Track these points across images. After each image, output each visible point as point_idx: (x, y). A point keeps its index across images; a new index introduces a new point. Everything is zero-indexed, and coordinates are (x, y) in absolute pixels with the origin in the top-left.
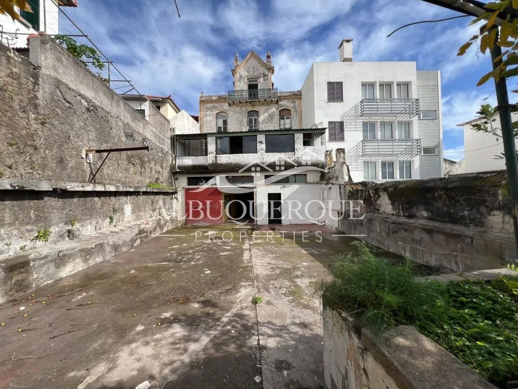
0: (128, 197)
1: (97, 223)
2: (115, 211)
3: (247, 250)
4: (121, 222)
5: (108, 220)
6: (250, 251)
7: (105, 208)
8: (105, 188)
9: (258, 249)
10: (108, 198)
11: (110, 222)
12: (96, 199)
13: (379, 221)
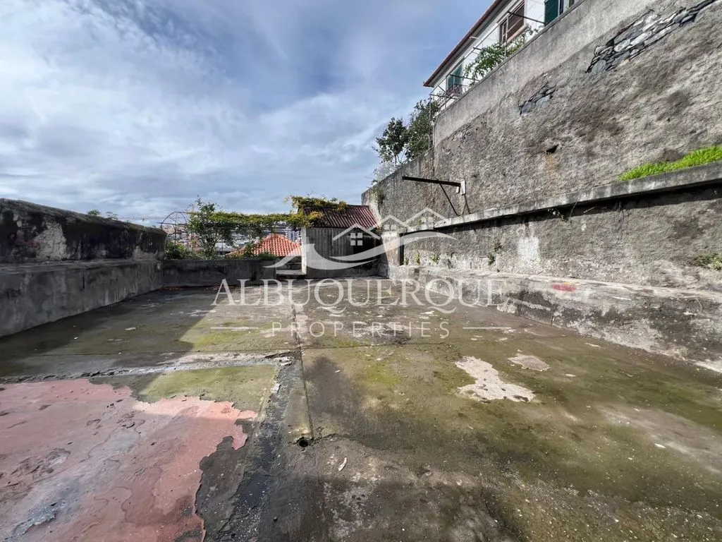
0: (531, 224)
1: (472, 260)
2: (498, 247)
3: (299, 313)
4: (510, 268)
5: (487, 259)
6: (294, 311)
7: (483, 243)
8: (464, 219)
9: (281, 314)
10: (488, 229)
11: (490, 263)
12: (472, 232)
13: (63, 273)
